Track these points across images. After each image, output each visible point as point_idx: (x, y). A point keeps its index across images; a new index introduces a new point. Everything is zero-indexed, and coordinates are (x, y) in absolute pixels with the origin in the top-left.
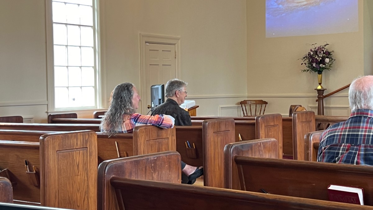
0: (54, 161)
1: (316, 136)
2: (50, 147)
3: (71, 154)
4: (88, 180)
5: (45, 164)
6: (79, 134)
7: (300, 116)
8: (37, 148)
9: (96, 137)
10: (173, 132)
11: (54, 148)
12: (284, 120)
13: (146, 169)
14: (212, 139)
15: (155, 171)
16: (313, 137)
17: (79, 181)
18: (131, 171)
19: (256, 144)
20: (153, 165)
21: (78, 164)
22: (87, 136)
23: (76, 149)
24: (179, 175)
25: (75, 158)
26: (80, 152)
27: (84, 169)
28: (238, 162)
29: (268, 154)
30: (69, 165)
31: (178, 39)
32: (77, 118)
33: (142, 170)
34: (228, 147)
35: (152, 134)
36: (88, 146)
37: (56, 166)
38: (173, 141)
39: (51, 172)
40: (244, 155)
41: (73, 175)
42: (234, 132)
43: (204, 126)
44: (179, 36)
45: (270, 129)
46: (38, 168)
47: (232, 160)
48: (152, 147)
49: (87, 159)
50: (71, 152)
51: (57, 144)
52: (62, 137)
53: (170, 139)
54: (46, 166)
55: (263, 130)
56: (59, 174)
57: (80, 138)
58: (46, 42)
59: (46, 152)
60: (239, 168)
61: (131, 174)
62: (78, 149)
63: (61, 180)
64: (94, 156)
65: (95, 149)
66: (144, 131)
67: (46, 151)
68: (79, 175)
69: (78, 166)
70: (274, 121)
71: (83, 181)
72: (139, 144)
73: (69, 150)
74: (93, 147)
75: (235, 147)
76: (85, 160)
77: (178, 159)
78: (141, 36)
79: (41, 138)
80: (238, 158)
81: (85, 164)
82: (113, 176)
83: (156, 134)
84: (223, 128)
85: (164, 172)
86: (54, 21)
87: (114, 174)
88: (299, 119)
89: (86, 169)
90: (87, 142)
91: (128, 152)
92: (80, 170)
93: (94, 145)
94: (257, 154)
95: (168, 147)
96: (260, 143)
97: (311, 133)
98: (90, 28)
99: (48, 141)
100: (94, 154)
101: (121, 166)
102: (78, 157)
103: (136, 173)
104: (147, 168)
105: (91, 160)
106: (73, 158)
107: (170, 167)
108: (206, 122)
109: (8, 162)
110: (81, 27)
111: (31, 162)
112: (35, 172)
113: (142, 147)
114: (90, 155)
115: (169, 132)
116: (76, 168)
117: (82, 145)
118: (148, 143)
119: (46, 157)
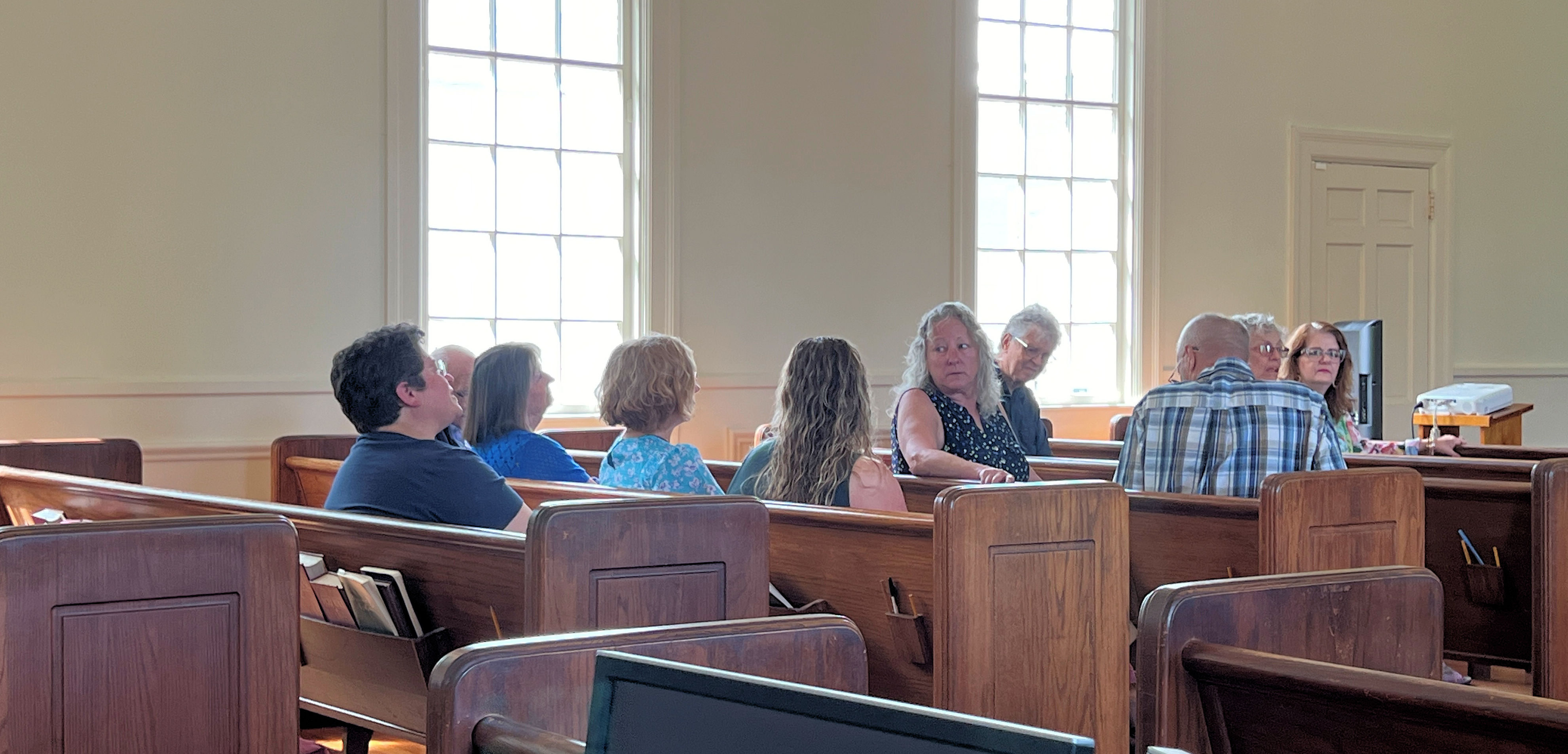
0: (982, 583)
2: (967, 533)
3: (1036, 559)
4: (1094, 657)
5: (950, 592)
6: (1066, 491)
8: (922, 533)
9: (1125, 506)
10: (1414, 501)
11: (981, 536)
13: (1309, 624)
15: (1342, 635)
17: (1064, 655)
18: (1256, 625)
20: (1335, 611)
21: (1060, 597)
22: (1095, 503)
23: (1055, 545)
24: (1433, 655)
25: (1049, 576)
26: (1067, 554)
27: (1083, 615)
30: (1030, 597)
31: (1444, 147)
33: (1297, 626)
35: (1330, 506)
36: (1097, 537)
37: (988, 600)
38: (1414, 535)
39: (971, 620)
41: (1045, 636)
43: (1538, 482)
46: (927, 602)
49: (1092, 584)
50: (1036, 555)
51: (990, 523)
53: (1402, 527)
54: (953, 597)
56: (997, 627)
57: (1070, 505)
59: (954, 550)
61: (1255, 637)
62: (1062, 546)
63: (1004, 649)
64: (1116, 572)
65: (1121, 547)
66: (1302, 491)
67: (956, 545)
68: (1064, 637)
69: (1061, 604)
71: (1079, 659)
72: (1280, 537)
73: (1031, 547)
74: (1114, 540)
76: (1085, 587)
77: (1432, 596)
78: (1297, 136)
79: (939, 499)
81: (1085, 598)
82: (1193, 639)
83: (1348, 504)
85: (1375, 640)
87: (1195, 633)
89: (1088, 618)
90: (1092, 518)
92: (1067, 617)
93: (1118, 533)
98: (1108, 112)
99: (961, 511)
100: (1116, 565)
102: (1063, 572)
104: (1316, 619)
105: (1107, 584)
106: (1045, 575)
107: (1399, 625)
108: (1548, 468)
109: (829, 576)
110: (1076, 109)
111: (902, 581)
112: (915, 617)
113: (1293, 549)
114: (1102, 569)
115: (1398, 500)
116: (1055, 610)
117: (1076, 532)
118: (1316, 536)
119: (955, 566)
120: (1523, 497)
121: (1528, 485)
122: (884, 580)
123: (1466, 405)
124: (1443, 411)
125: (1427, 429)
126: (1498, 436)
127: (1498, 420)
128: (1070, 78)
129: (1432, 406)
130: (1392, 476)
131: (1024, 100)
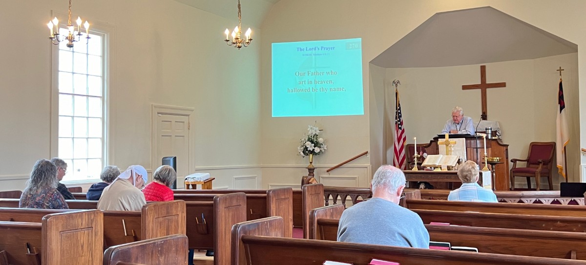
0: (57, 243)
1: (320, 213)
2: (53, 228)
4: (92, 261)
5: (47, 246)
6: (84, 214)
7: (310, 189)
8: (39, 228)
9: (102, 216)
10: (183, 208)
11: (57, 229)
12: (295, 193)
13: (152, 253)
14: (223, 214)
15: (161, 255)
16: (317, 213)
17: (83, 261)
18: (137, 255)
19: (263, 223)
20: (159, 249)
21: (82, 244)
22: (93, 216)
23: (81, 229)
24: (186, 258)
25: (79, 239)
26: (84, 232)
27: (89, 249)
28: (245, 241)
29: (274, 232)
30: (73, 246)
31: (193, 110)
32: (81, 192)
33: (149, 254)
34: (236, 227)
35: (161, 211)
36: (94, 226)
37: (59, 247)
38: (183, 218)
39: (54, 253)
40: (251, 235)
41: (77, 256)
42: (246, 206)
43: (215, 201)
44: (193, 108)
45: (281, 202)
46: (39, 250)
47: (239, 240)
48: (161, 225)
49: (92, 240)
50: (75, 233)
51: (60, 225)
52: (66, 217)
53: (180, 216)
54: (48, 248)
55: (274, 204)
56: (62, 255)
57: (85, 217)
58: (51, 113)
59: (48, 234)
60: (246, 247)
61: (137, 258)
62: (83, 229)
63: (64, 261)
65: (101, 228)
66: (153, 208)
67: (49, 232)
68: (83, 256)
69: (82, 247)
70: (285, 195)
71: (88, 261)
72: (147, 222)
73: (73, 231)
74: (99, 226)
75: (243, 227)
76: (90, 241)
77: (185, 241)
78: (153, 107)
79: (43, 218)
80: (245, 238)
81: (90, 244)
82: (119, 262)
83: (166, 211)
84: (235, 203)
85: (170, 255)
86: (60, 91)
87: (120, 260)
88: (308, 191)
89: (91, 249)
90: (92, 221)
91: (135, 230)
92: (84, 251)
93: (100, 224)
94: (264, 232)
95: (178, 224)
96: (267, 221)
97: (316, 209)
98: (99, 99)
99: (51, 221)
100: (99, 234)
101: (127, 251)
102: (83, 238)
103: (142, 258)
104: (154, 252)
105: (96, 240)
106: (77, 238)
107: (177, 250)
108: (217, 197)
109: (7, 243)
110: (89, 98)
111: (31, 243)
112: (36, 253)
113: (151, 225)
114: (95, 235)
115: (179, 209)
116: (80, 248)
117: (87, 225)
118: (157, 220)
119: (49, 237)
120: (212, 205)
121: (213, 202)
122: (25, 244)
123: (198, 178)
124: (192, 181)
125: (188, 185)
126: (206, 187)
127: (206, 182)
128: (87, 88)
129: (190, 179)
130: (177, 202)
131: (74, 95)
